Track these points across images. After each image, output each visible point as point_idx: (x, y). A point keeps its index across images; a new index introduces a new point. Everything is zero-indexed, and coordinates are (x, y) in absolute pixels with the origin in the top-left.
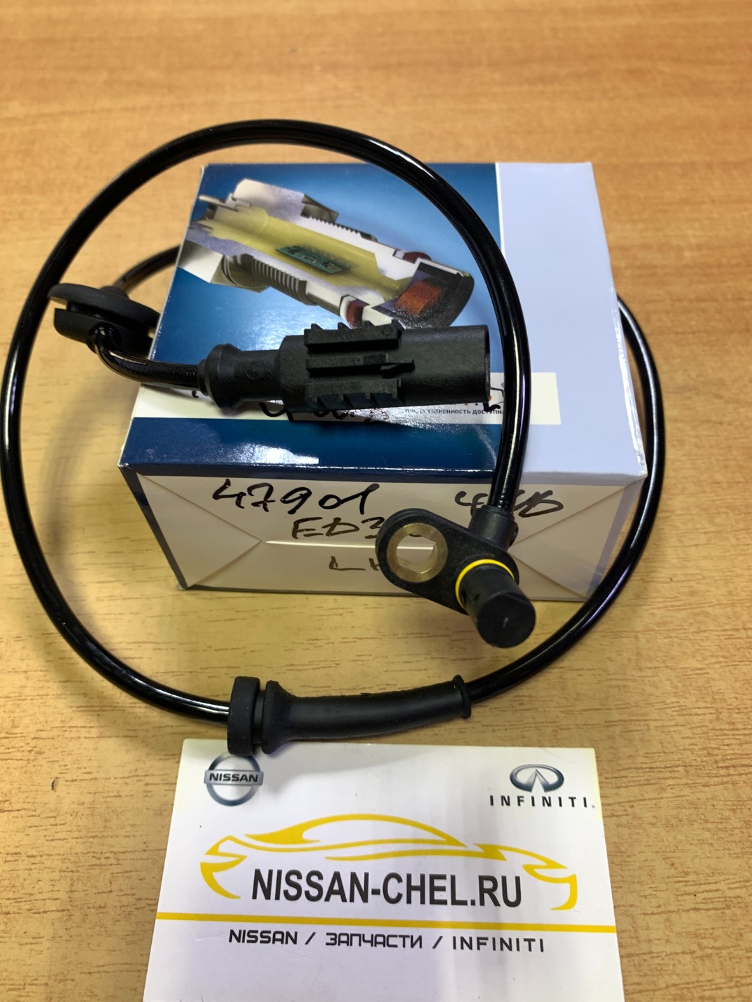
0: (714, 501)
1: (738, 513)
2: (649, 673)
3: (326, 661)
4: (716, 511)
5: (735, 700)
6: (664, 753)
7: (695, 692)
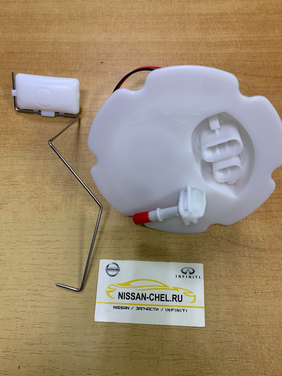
0: (219, 283)
1: (226, 288)
2: (188, 344)
3: (95, 333)
4: (219, 287)
5: (212, 355)
6: (188, 371)
7: (201, 351)
